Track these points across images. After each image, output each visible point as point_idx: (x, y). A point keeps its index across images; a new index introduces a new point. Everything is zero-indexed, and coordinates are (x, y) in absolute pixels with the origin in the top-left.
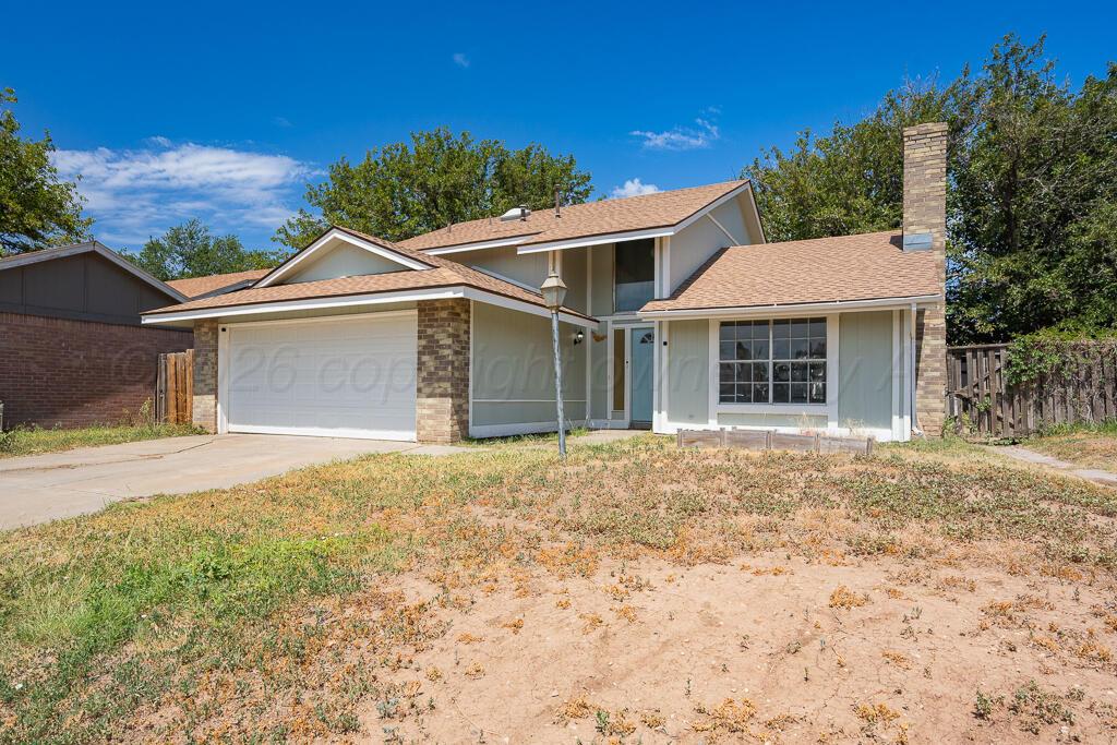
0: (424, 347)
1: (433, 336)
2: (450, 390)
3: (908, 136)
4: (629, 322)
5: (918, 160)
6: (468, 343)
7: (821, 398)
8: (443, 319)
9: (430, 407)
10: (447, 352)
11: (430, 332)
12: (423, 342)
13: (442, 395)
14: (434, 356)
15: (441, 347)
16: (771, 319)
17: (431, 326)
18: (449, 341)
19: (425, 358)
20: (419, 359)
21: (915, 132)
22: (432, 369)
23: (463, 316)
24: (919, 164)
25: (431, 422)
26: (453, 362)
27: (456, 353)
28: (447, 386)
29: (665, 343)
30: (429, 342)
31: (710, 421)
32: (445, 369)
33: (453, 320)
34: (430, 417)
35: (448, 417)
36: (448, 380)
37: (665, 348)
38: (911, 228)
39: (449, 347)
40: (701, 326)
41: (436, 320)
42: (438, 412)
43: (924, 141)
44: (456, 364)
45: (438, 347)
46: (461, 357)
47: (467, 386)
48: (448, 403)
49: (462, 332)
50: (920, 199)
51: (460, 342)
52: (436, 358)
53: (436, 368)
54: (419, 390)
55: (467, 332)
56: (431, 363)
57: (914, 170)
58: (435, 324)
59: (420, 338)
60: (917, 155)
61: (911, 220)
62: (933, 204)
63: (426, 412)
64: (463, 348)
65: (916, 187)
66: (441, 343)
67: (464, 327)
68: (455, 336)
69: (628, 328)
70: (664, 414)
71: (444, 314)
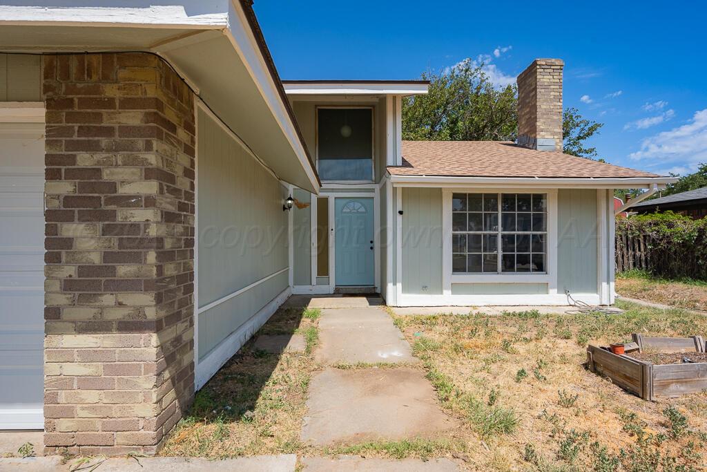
0: (68, 200)
1: (97, 172)
2: (151, 314)
3: (540, 65)
4: (333, 190)
5: (546, 84)
6: (190, 196)
7: (540, 267)
8: (127, 130)
9: (87, 356)
10: (139, 215)
11: (85, 160)
12: (66, 188)
13: (126, 326)
14: (100, 225)
15: (125, 201)
16: (500, 192)
17: (92, 147)
18: (150, 188)
19: (73, 230)
20: (50, 230)
21: (544, 63)
22: (96, 259)
23: (182, 134)
24: (546, 87)
25: (92, 396)
26: (160, 240)
27: (168, 217)
28: (145, 302)
29: (401, 213)
30: (82, 187)
31: (445, 291)
32: (137, 258)
33: (159, 136)
34: (87, 382)
35: (147, 382)
36: (148, 286)
37: (399, 217)
38: (541, 133)
39: (149, 202)
40: (433, 195)
41: (109, 131)
42: (113, 369)
43: (548, 70)
44: (168, 245)
45: (110, 201)
46: (179, 228)
47: (190, 289)
48: (148, 345)
49: (179, 171)
50: (548, 112)
51: (175, 192)
52: (106, 230)
53: (107, 256)
54: (52, 314)
55: (189, 173)
56: (91, 244)
57: (543, 90)
58: (104, 141)
59: (52, 175)
60: (545, 80)
61: (542, 127)
62: (555, 117)
63: (74, 369)
64: (182, 207)
65: (545, 104)
66: (123, 190)
67: (184, 160)
68: (165, 177)
69: (332, 197)
70: (399, 285)
71: (133, 118)
